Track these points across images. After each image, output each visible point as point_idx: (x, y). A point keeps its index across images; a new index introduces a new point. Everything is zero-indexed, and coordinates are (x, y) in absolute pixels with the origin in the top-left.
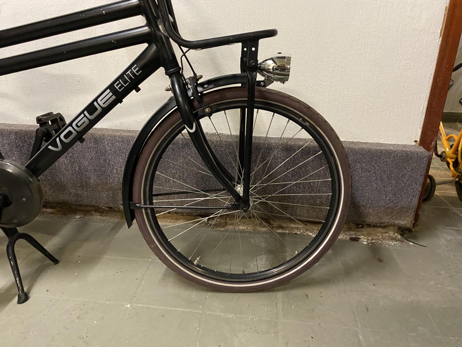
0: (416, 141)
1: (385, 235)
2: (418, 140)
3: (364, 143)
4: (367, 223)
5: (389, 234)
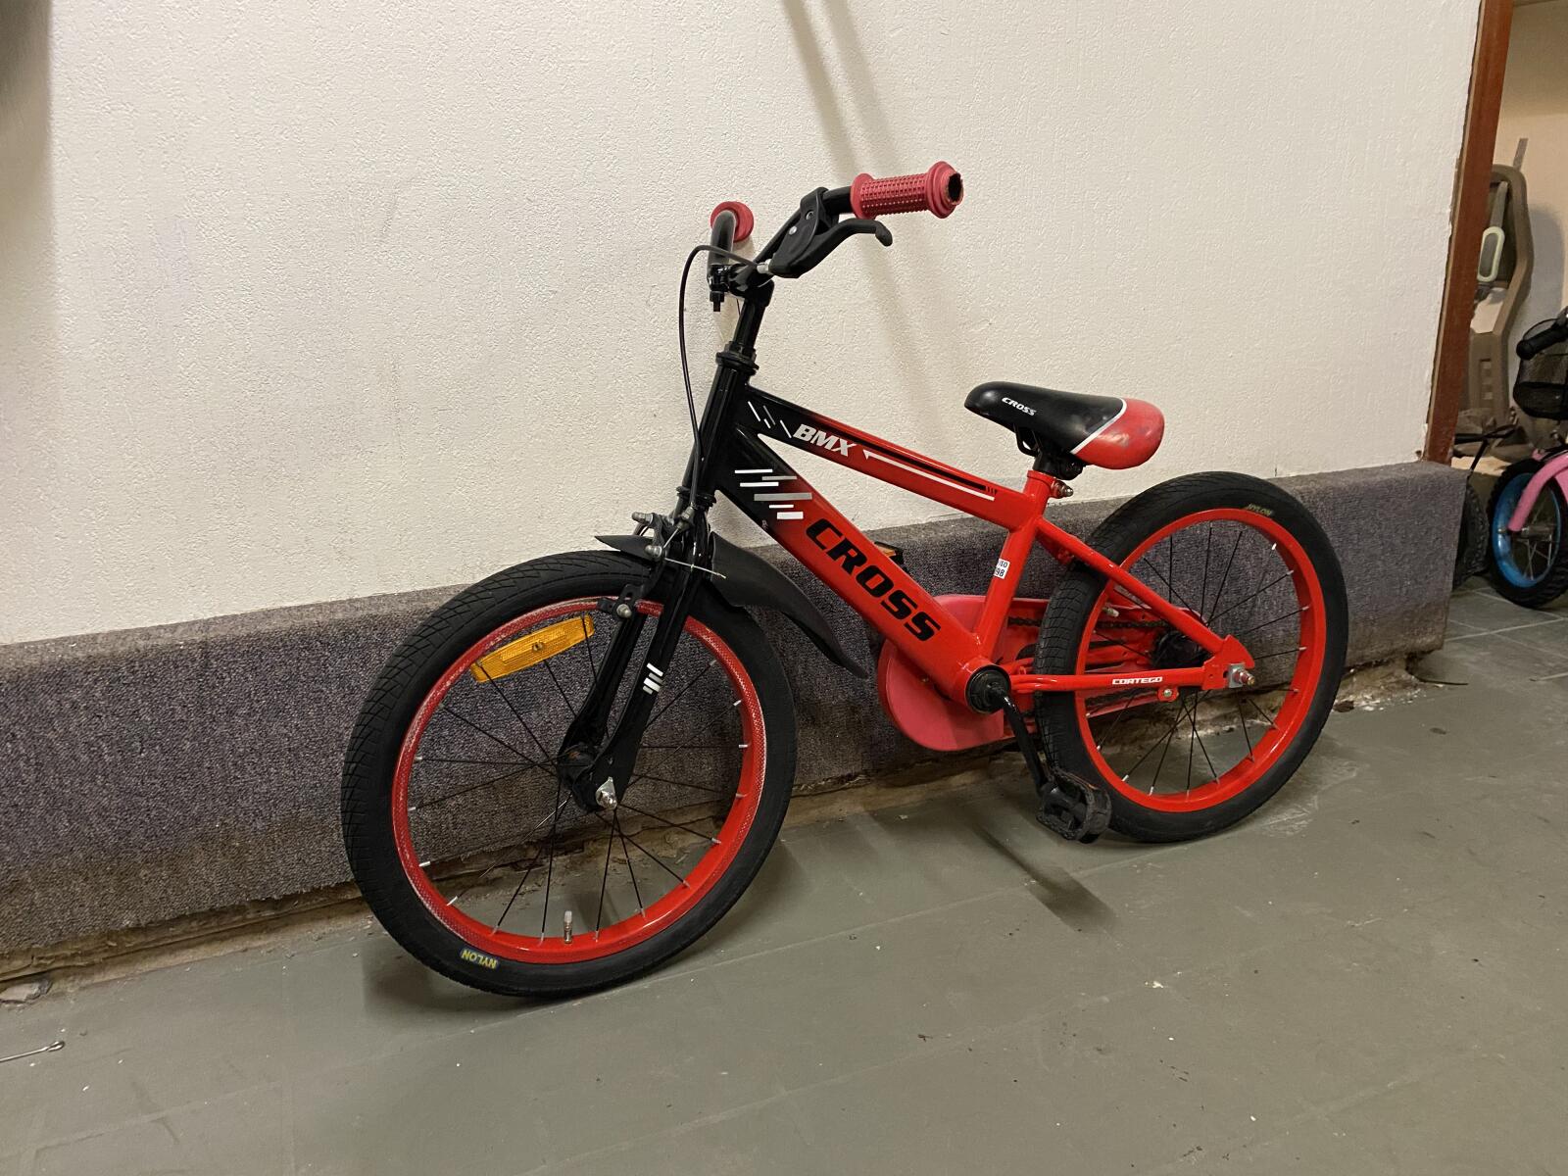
0: (1419, 453)
2: (1423, 451)
4: (1367, 659)
5: (1396, 678)
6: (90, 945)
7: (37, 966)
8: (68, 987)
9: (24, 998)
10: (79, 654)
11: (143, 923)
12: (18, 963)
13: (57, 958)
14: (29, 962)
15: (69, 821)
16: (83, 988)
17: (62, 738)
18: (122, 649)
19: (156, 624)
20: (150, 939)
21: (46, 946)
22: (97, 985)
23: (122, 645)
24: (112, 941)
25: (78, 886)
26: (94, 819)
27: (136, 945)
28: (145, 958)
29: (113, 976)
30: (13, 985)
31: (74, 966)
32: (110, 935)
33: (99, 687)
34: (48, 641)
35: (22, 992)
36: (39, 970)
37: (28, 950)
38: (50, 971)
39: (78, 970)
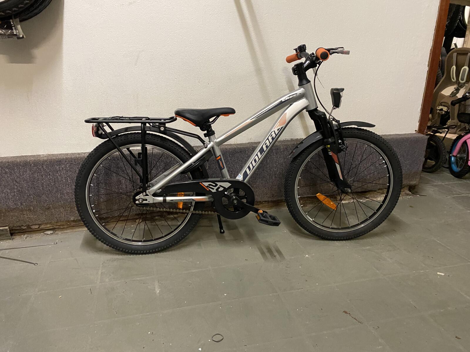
0: (416, 131)
1: (402, 193)
2: (417, 130)
3: (389, 135)
5: (405, 192)
6: (64, 223)
7: (53, 227)
8: (59, 233)
9: (49, 233)
10: (64, 157)
11: (75, 220)
12: (48, 226)
13: (57, 225)
14: (50, 226)
15: (60, 194)
16: (62, 233)
17: (60, 176)
18: (73, 157)
19: (81, 152)
20: (77, 224)
21: (55, 222)
22: (64, 233)
23: (73, 156)
24: (69, 223)
25: (62, 210)
26: (66, 195)
27: (73, 225)
28: (76, 228)
29: (68, 231)
30: (47, 231)
31: (61, 228)
32: (68, 221)
33: (68, 165)
34: (58, 154)
35: (49, 232)
36: (53, 228)
37: (51, 222)
38: (56, 228)
39: (61, 229)
